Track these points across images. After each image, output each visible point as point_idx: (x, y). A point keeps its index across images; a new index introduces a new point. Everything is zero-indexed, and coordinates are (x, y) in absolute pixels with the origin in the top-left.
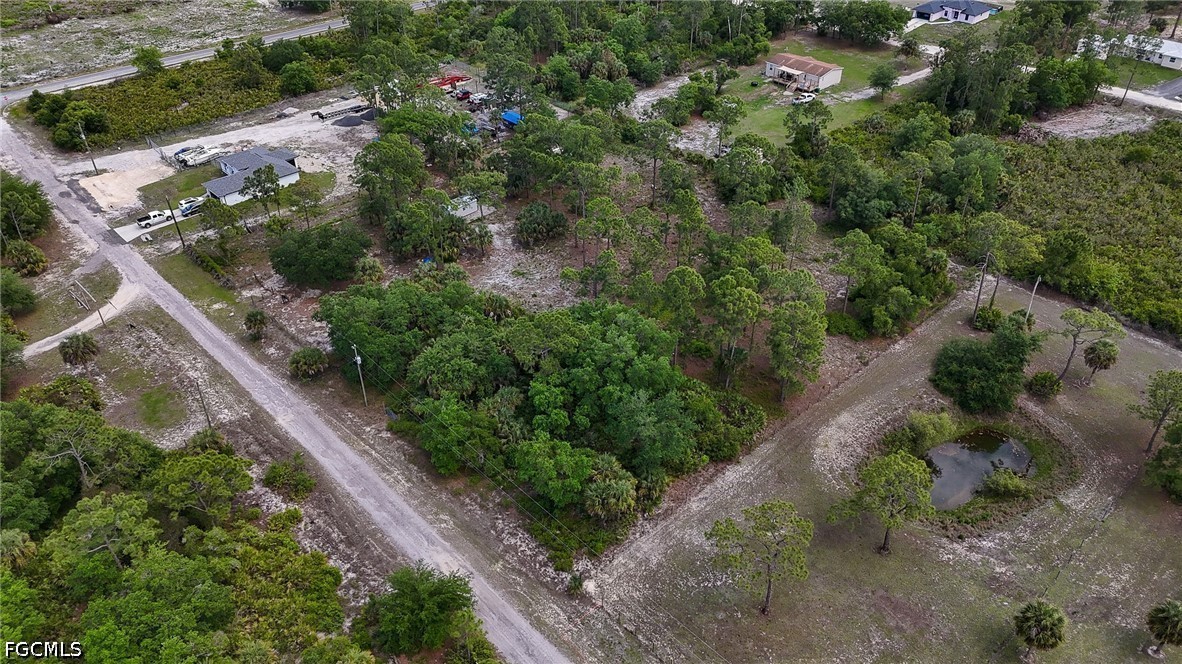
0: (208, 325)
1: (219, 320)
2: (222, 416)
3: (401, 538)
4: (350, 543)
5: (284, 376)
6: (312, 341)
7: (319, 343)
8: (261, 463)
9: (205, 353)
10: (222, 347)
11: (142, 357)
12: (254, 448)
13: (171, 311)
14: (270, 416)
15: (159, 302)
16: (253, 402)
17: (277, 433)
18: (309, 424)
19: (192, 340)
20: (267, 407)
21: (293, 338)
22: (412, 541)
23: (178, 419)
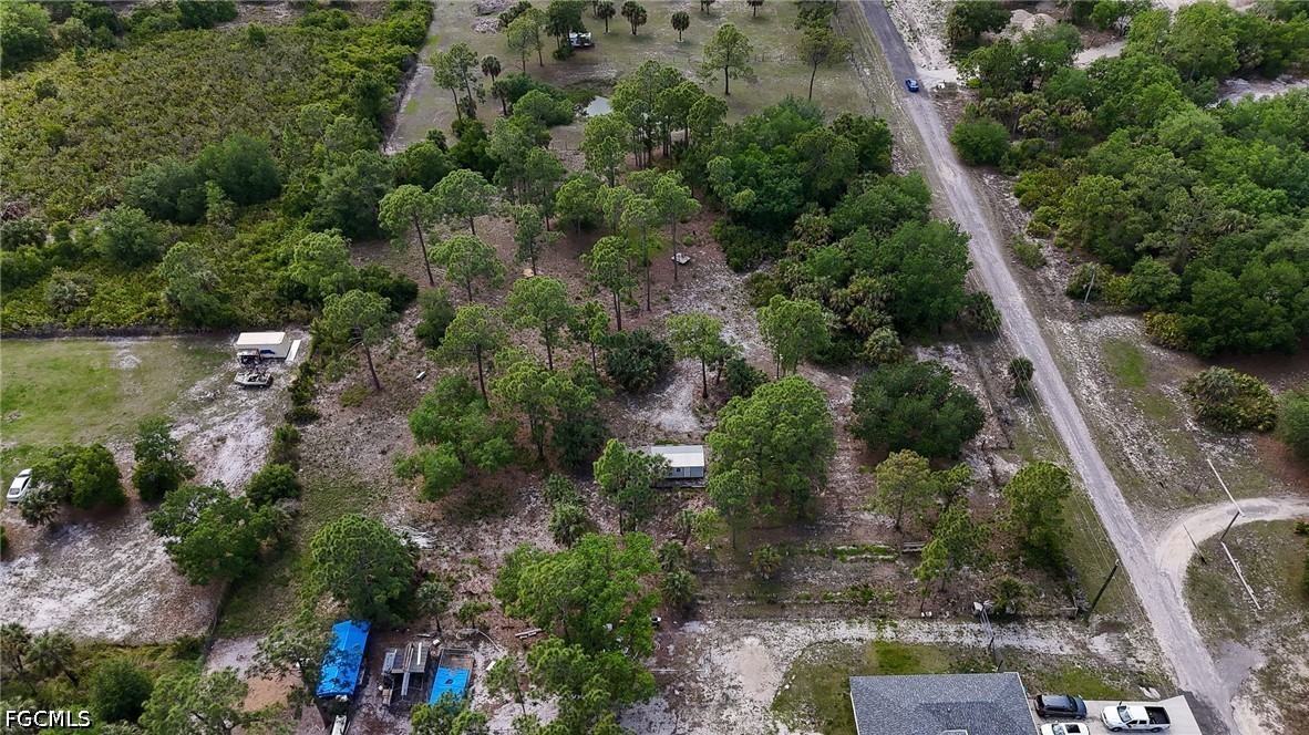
0: (1069, 441)
1: (1055, 441)
2: (1069, 328)
3: (968, 195)
4: (1001, 209)
5: (1005, 338)
6: (964, 364)
7: (958, 359)
8: (1046, 279)
9: (1078, 402)
10: (1057, 400)
11: (1146, 434)
12: (1048, 291)
13: (1112, 487)
14: (1028, 307)
15: (1127, 512)
16: (1041, 325)
17: (1026, 293)
18: (998, 286)
19: (1090, 426)
20: (1028, 315)
21: (982, 377)
22: (963, 192)
23: (1110, 345)
